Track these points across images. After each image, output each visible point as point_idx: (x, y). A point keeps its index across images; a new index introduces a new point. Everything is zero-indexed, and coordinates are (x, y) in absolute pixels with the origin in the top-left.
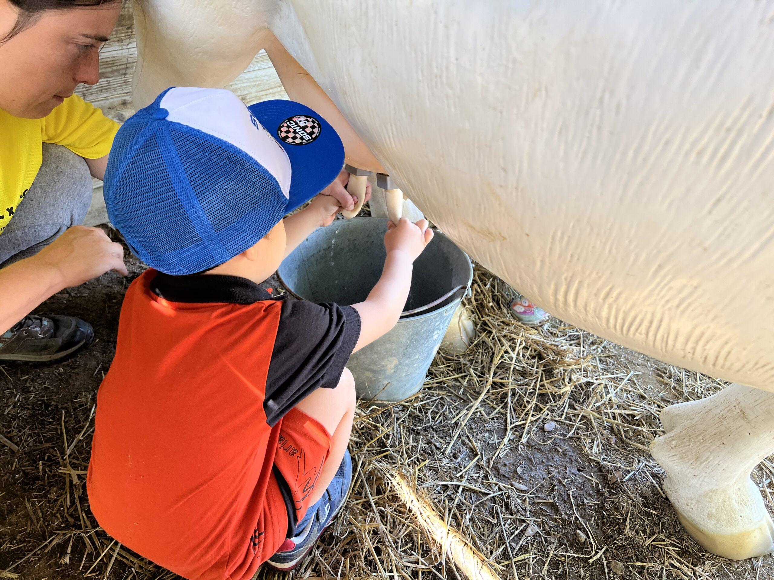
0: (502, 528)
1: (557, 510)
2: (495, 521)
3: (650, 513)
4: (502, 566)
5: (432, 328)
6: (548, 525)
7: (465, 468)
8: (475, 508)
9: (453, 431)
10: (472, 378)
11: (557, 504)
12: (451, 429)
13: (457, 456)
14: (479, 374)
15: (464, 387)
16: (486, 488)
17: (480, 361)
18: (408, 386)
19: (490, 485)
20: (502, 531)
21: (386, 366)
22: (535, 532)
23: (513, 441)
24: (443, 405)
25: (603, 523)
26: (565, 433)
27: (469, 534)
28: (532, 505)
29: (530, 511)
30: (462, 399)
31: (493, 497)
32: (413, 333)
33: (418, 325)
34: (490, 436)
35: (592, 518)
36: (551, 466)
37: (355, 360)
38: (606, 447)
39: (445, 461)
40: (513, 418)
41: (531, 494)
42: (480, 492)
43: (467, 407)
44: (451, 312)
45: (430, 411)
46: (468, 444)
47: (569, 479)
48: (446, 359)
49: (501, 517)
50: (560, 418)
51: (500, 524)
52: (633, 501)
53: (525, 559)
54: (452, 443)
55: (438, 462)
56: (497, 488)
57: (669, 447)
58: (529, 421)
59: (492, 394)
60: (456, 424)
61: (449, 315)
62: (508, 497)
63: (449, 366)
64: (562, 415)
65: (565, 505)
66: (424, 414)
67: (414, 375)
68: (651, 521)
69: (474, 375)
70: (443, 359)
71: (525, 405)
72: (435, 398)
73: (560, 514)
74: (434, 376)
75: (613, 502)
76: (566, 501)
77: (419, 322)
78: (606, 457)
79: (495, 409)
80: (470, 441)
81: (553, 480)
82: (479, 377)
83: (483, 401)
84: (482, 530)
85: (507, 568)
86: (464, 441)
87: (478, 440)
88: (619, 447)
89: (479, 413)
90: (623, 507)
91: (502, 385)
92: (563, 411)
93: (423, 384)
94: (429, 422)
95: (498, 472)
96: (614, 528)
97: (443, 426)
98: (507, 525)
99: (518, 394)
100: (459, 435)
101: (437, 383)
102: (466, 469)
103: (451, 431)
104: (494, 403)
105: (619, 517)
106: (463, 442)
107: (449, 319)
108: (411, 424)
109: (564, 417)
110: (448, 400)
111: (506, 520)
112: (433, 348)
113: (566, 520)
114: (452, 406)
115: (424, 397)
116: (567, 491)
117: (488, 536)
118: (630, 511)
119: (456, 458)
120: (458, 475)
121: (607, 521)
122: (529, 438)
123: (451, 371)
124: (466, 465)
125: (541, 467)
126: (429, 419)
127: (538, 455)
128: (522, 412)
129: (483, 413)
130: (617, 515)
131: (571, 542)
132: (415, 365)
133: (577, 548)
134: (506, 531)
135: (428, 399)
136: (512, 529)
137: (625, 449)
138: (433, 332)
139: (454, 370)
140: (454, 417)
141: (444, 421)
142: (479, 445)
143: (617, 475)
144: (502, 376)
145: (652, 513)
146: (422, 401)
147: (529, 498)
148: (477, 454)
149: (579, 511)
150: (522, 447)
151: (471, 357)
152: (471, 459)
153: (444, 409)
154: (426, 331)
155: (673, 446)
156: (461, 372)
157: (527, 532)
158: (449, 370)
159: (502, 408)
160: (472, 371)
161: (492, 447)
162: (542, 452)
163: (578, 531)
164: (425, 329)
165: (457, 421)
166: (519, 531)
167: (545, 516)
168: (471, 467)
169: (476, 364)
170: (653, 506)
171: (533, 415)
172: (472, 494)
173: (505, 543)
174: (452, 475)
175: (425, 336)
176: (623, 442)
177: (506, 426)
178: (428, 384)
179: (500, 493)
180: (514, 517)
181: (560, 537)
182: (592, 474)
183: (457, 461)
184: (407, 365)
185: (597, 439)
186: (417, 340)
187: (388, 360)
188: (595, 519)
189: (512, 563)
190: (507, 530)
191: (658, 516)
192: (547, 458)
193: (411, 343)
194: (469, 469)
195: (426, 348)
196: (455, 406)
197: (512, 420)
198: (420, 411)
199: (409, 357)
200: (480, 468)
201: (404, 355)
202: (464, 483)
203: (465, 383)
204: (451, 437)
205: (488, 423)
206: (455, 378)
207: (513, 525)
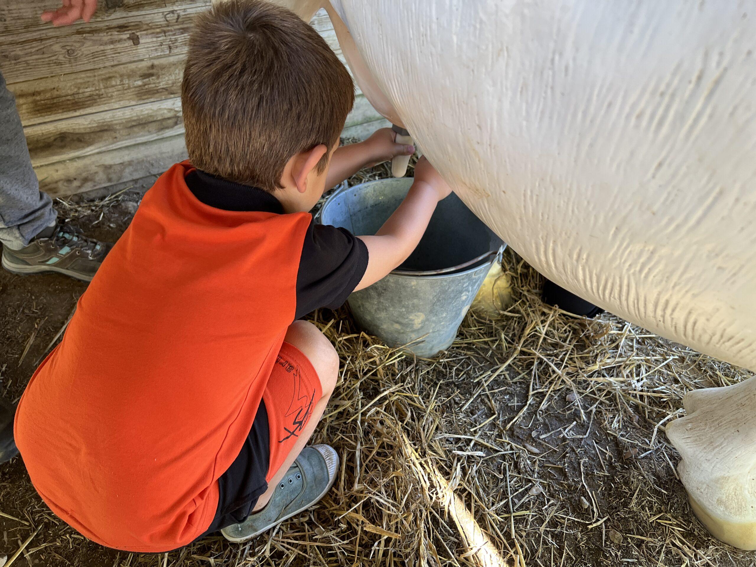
0: (507, 484)
1: (565, 475)
2: (501, 477)
3: (660, 492)
4: (501, 518)
5: (460, 289)
6: (553, 488)
7: (479, 425)
8: (484, 462)
9: (474, 389)
10: (501, 343)
11: (566, 470)
12: (472, 387)
13: (474, 412)
14: (509, 340)
15: (493, 350)
16: (498, 446)
17: (512, 328)
18: (435, 342)
19: (502, 444)
20: (507, 487)
21: (411, 320)
22: (539, 492)
24: (468, 365)
25: (609, 495)
26: (587, 406)
27: (474, 484)
28: (541, 467)
29: (538, 473)
30: (488, 361)
31: (503, 455)
32: (440, 291)
33: (445, 283)
34: (511, 398)
35: (599, 488)
37: (385, 311)
38: (627, 424)
39: (461, 416)
40: (536, 385)
41: (542, 457)
42: (491, 448)
43: (493, 369)
44: (482, 275)
45: (455, 368)
46: (487, 403)
47: (583, 449)
49: (508, 474)
50: (584, 391)
51: (506, 481)
52: (644, 478)
53: (524, 515)
54: (472, 399)
55: (454, 415)
56: (509, 447)
57: (684, 429)
58: (551, 389)
59: (520, 361)
60: (479, 383)
61: (479, 278)
62: (518, 457)
63: (481, 329)
64: (587, 388)
65: (574, 472)
66: (448, 370)
67: (442, 333)
68: (660, 500)
69: (504, 340)
70: (475, 322)
71: (550, 374)
72: (462, 357)
73: (568, 480)
74: (464, 337)
75: (623, 476)
76: (576, 469)
77: (446, 281)
78: (625, 433)
79: (520, 374)
80: (489, 400)
81: (566, 448)
82: (509, 343)
83: (510, 366)
84: (487, 482)
85: (505, 520)
86: (483, 399)
87: (498, 400)
88: (641, 426)
90: (632, 482)
93: (452, 342)
94: (452, 378)
95: (514, 434)
96: (620, 500)
97: (465, 383)
98: (512, 482)
99: (545, 363)
100: (480, 393)
101: (466, 343)
102: (482, 425)
103: (472, 389)
104: (520, 368)
105: (627, 491)
106: (482, 401)
107: (479, 282)
108: (435, 377)
109: (587, 390)
110: (475, 360)
111: (512, 477)
112: (461, 309)
113: (572, 486)
114: (478, 367)
115: (451, 355)
116: (579, 459)
117: (493, 489)
118: (639, 486)
119: (473, 414)
120: (472, 430)
121: (614, 493)
122: (549, 405)
123: (482, 334)
124: (482, 422)
126: (452, 376)
127: (554, 422)
128: (546, 381)
129: (507, 376)
130: (625, 489)
131: (574, 507)
132: (442, 323)
133: (579, 513)
134: (510, 487)
135: (454, 357)
136: (518, 487)
137: (647, 429)
138: (461, 292)
139: (485, 333)
140: (477, 377)
141: (467, 379)
142: (498, 405)
143: (633, 452)
145: (662, 492)
146: (449, 358)
147: (539, 460)
148: (494, 414)
149: (587, 480)
150: (541, 412)
151: (505, 323)
152: (488, 417)
153: (469, 368)
154: (453, 291)
155: (688, 428)
156: (492, 336)
157: (531, 491)
158: (480, 333)
159: (526, 374)
160: (503, 336)
161: (511, 409)
163: (582, 498)
164: (452, 288)
165: (480, 381)
166: (523, 489)
167: (552, 479)
168: (486, 424)
169: (508, 330)
170: (664, 486)
173: (508, 498)
174: (466, 429)
175: (452, 295)
176: (646, 421)
177: (528, 391)
178: (457, 344)
179: (511, 452)
180: (521, 475)
181: (564, 500)
182: (607, 447)
183: (474, 417)
184: (434, 322)
185: (619, 415)
186: (444, 299)
187: (415, 315)
188: (602, 489)
189: (511, 517)
190: (512, 486)
191: (669, 496)
193: (438, 300)
194: (484, 425)
195: (453, 308)
196: (481, 367)
197: (535, 387)
198: (445, 367)
199: (436, 314)
200: (495, 427)
201: (431, 312)
202: (476, 438)
203: (494, 346)
204: (471, 395)
205: (511, 386)
206: (485, 341)
207: (519, 483)
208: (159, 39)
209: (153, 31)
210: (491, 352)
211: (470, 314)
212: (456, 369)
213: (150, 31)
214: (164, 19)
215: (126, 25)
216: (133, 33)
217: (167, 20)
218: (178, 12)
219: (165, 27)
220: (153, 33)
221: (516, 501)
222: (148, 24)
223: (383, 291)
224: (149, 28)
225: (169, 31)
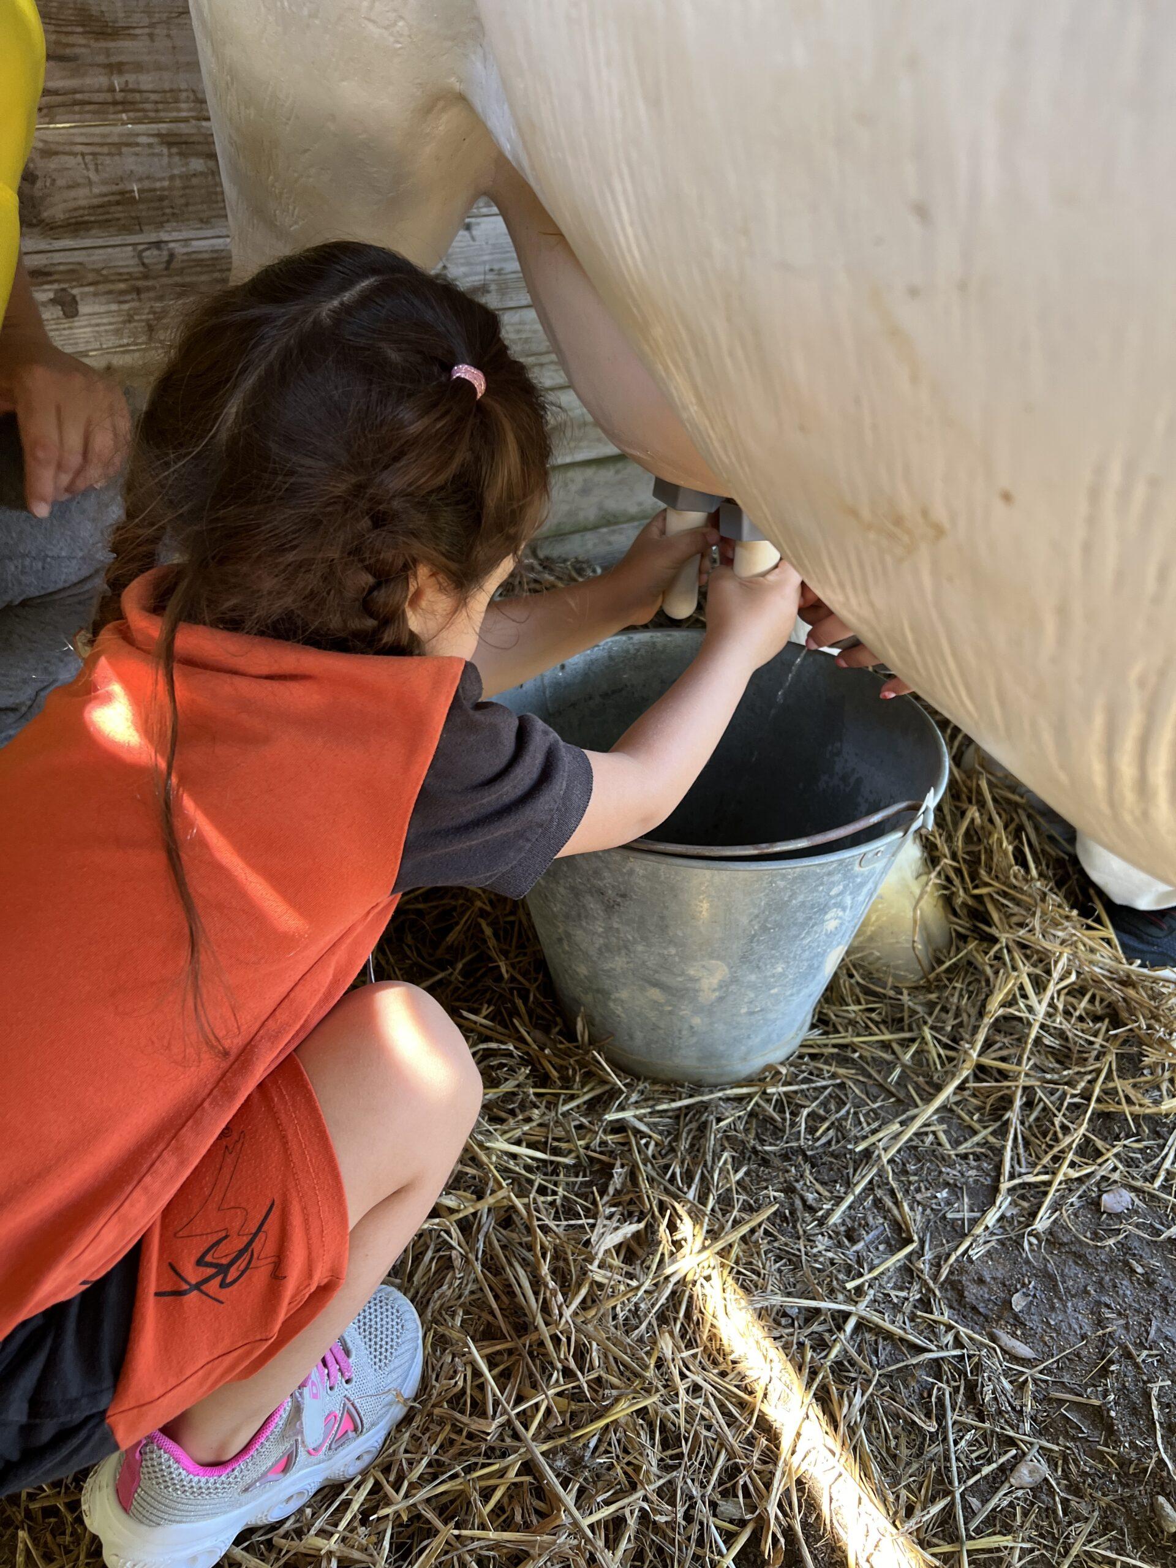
0: (947, 1451)
1: (1110, 1430)
2: (932, 1427)
4: (933, 1555)
5: (822, 900)
6: (1078, 1466)
7: (870, 1270)
8: (883, 1381)
9: (855, 1170)
10: (926, 1048)
11: (1113, 1414)
12: (851, 1164)
13: (855, 1235)
14: (944, 1039)
15: (904, 1066)
16: (921, 1333)
17: (953, 1009)
18: (756, 1040)
20: (947, 1459)
21: (693, 980)
22: (1038, 1478)
23: (1011, 1223)
24: (841, 1104)
26: (1158, 1226)
27: (854, 1449)
28: (1040, 1402)
29: (1034, 1419)
30: (893, 1095)
31: (936, 1360)
32: (767, 904)
33: (781, 884)
34: (953, 1198)
36: (1108, 1306)
37: (623, 952)
39: (822, 1243)
40: (1019, 1163)
41: (1041, 1372)
42: (902, 1340)
43: (904, 1117)
44: (879, 866)
45: (805, 1112)
46: (889, 1210)
47: (1154, 1352)
48: (867, 992)
49: (951, 1417)
50: (1148, 1184)
51: (945, 1439)
53: (998, 1550)
54: (850, 1199)
55: (802, 1241)
56: (949, 1338)
58: (1060, 1177)
59: (974, 1096)
60: (867, 1154)
61: (872, 873)
62: (977, 1368)
63: (872, 1010)
64: (1154, 1177)
65: (1134, 1420)
66: (788, 1116)
67: (771, 1016)
69: (932, 1041)
70: (857, 990)
71: (1055, 1133)
72: (824, 1083)
73: (1117, 1443)
74: (830, 1029)
76: (1139, 1410)
77: (784, 877)
79: (975, 1133)
80: (897, 1203)
81: (1108, 1346)
82: (946, 1046)
83: (945, 1109)
84: (893, 1443)
85: (945, 1562)
86: (880, 1200)
87: (919, 1203)
89: (931, 1137)
91: (1003, 1075)
92: (1158, 1168)
93: (798, 1041)
94: (798, 1139)
95: (961, 1295)
97: (832, 1154)
98: (963, 1443)
99: (1041, 1104)
100: (871, 1182)
101: (834, 1046)
102: (875, 1273)
103: (851, 1171)
104: (975, 1117)
106: (878, 1203)
107: (870, 885)
108: (752, 1136)
109: (1158, 1183)
110: (857, 1091)
111: (962, 1428)
112: (824, 954)
114: (865, 1110)
115: (797, 1076)
116: (1145, 1382)
117: (908, 1464)
119: (853, 1241)
120: (850, 1285)
122: (1055, 1221)
123: (876, 1023)
124: (876, 1262)
125: (1081, 1304)
126: (799, 1132)
127: (1073, 1270)
128: (1046, 1153)
129: (943, 1138)
131: (1137, 1528)
132: (774, 991)
133: (1153, 1545)
134: (958, 1459)
135: (805, 1081)
136: (977, 1459)
138: (824, 909)
139: (884, 1022)
140: (865, 1138)
141: (838, 1142)
142: (918, 1218)
144: (1004, 1053)
146: (790, 1084)
147: (1035, 1380)
148: (910, 1241)
149: (1172, 1446)
150: (1034, 1241)
151: (933, 996)
152: (892, 1250)
153: (843, 1112)
154: (803, 903)
156: (902, 1030)
157: (1016, 1474)
158: (871, 1020)
159: (993, 1133)
160: (928, 1031)
161: (953, 1227)
162: (1088, 1265)
163: (1161, 1499)
164: (801, 898)
165: (872, 1149)
166: (994, 1466)
167: (1074, 1439)
168: (888, 1269)
169: (943, 1015)
171: (1072, 1165)
172: (880, 1340)
173: (949, 1493)
174: (835, 1282)
175: (800, 917)
177: (997, 1179)
178: (811, 1046)
179: (957, 1352)
180: (987, 1425)
181: (1109, 1506)
183: (855, 1248)
184: (752, 986)
186: (778, 925)
187: (703, 966)
189: (960, 1552)
190: (962, 1457)
192: (1100, 1283)
193: (764, 929)
194: (883, 1273)
195: (804, 951)
196: (872, 1110)
197: (1017, 1167)
198: (780, 1107)
199: (758, 967)
200: (912, 1277)
201: (744, 958)
202: (862, 1308)
203: (908, 1056)
204: (849, 1185)
205: (952, 1166)
206: (882, 1041)
207: (981, 1447)
208: (126, 306)
209: (110, 287)
210: (897, 1072)
211: (846, 968)
212: (808, 1115)
213: (102, 288)
214: (136, 261)
215: (47, 270)
216: (63, 290)
217: (143, 264)
218: (171, 245)
219: (137, 279)
220: (110, 292)
221: (975, 1502)
222: (97, 271)
223: (619, 900)
224: (101, 279)
225: (148, 289)
